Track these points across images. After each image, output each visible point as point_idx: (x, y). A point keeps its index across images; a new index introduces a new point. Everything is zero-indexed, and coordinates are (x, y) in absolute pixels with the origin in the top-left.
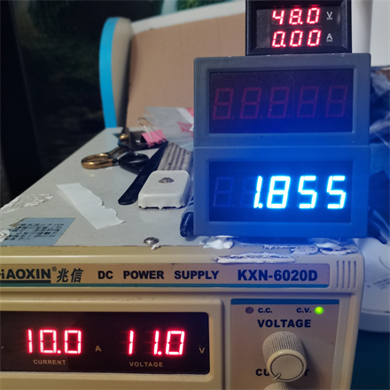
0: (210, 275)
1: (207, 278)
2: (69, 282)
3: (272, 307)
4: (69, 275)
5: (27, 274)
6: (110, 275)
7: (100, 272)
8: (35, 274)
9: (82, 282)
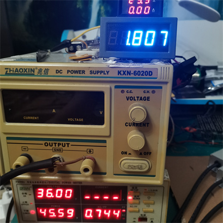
0: (106, 72)
1: (104, 74)
2: (43, 74)
3: (133, 90)
4: (43, 71)
5: (24, 70)
6: (61, 72)
7: (57, 70)
8: (27, 70)
9: (48, 74)
